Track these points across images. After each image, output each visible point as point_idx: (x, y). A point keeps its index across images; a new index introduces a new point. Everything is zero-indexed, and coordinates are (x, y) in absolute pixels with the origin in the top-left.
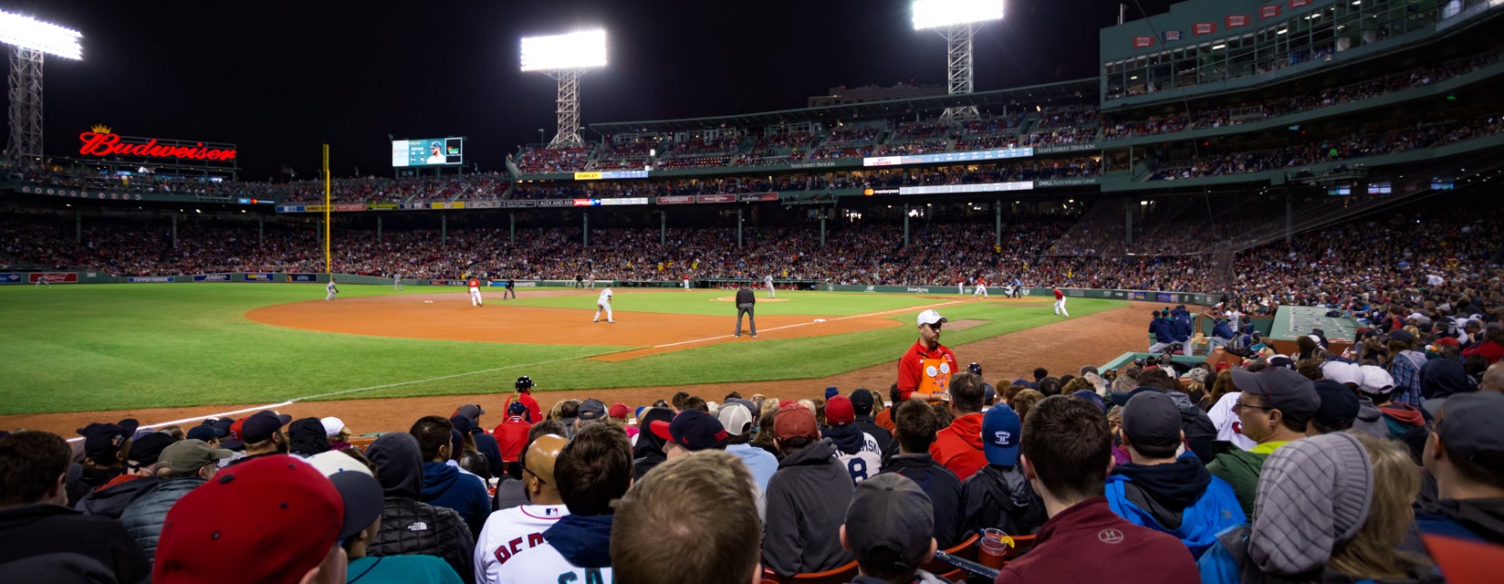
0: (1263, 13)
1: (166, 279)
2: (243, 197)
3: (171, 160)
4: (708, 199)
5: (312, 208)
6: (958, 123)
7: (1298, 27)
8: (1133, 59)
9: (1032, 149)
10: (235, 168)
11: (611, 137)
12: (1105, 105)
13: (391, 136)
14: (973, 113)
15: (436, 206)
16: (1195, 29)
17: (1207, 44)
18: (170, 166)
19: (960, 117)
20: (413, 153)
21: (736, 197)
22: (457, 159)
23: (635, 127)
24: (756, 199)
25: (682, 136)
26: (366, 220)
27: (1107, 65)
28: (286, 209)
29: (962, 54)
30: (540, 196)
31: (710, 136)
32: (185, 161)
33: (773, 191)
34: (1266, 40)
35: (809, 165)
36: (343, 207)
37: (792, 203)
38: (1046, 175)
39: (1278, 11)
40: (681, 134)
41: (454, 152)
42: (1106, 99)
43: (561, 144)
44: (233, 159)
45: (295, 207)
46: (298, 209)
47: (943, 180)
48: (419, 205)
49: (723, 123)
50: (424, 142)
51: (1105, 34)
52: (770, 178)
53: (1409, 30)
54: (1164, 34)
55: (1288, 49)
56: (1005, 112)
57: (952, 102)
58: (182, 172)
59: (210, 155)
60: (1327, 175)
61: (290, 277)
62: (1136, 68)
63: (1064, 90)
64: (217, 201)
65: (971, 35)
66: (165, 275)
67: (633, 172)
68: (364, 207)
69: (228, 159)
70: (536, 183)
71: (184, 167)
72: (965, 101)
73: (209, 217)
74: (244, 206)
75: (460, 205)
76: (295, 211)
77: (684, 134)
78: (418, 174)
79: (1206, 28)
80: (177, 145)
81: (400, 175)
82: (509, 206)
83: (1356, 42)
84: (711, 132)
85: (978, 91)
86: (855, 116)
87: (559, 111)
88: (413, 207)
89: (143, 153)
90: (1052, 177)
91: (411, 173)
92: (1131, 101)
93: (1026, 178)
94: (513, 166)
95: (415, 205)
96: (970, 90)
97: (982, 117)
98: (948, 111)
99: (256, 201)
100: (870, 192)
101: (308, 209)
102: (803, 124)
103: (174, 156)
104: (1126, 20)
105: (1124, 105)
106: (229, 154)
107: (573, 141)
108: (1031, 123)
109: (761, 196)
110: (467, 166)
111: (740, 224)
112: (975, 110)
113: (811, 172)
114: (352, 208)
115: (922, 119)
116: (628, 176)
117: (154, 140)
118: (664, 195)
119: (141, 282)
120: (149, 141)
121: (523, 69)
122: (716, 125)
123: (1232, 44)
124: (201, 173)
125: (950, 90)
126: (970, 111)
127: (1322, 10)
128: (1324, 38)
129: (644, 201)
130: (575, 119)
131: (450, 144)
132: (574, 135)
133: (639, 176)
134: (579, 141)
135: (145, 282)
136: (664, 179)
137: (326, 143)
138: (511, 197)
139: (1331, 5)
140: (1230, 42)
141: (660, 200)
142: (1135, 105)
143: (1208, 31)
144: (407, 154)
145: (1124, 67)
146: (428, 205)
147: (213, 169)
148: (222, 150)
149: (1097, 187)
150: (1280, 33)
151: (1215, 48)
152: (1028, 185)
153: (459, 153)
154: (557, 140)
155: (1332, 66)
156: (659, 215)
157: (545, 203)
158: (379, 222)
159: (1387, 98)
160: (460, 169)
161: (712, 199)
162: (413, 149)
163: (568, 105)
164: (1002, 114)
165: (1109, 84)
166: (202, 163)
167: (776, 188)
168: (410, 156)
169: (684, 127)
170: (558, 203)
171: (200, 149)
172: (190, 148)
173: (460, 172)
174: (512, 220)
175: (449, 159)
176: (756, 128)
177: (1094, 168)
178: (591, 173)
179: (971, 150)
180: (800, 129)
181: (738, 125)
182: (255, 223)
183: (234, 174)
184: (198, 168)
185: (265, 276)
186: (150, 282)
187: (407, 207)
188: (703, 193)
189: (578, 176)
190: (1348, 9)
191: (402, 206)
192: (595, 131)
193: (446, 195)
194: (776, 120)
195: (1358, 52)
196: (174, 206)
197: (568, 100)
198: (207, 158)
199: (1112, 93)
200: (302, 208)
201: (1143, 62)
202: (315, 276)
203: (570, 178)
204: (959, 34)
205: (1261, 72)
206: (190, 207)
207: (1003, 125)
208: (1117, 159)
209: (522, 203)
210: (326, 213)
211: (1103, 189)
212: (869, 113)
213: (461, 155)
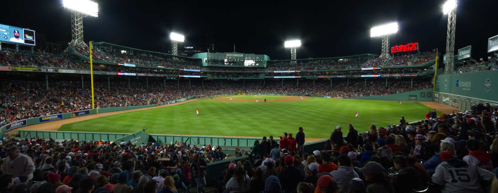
22: (32, 42)
48: (51, 70)
50: (7, 27)
65: (177, 43)
68: (9, 68)
95: (48, 70)
96: (177, 55)
100: (180, 76)
109: (160, 75)
129: (135, 74)
131: (26, 33)
141: (138, 75)
152: (199, 77)
157: (108, 73)
161: (150, 75)
170: (112, 74)
175: (26, 41)
187: (44, 70)
191: (40, 70)
202: (89, 111)
209: (100, 73)
213: (35, 40)
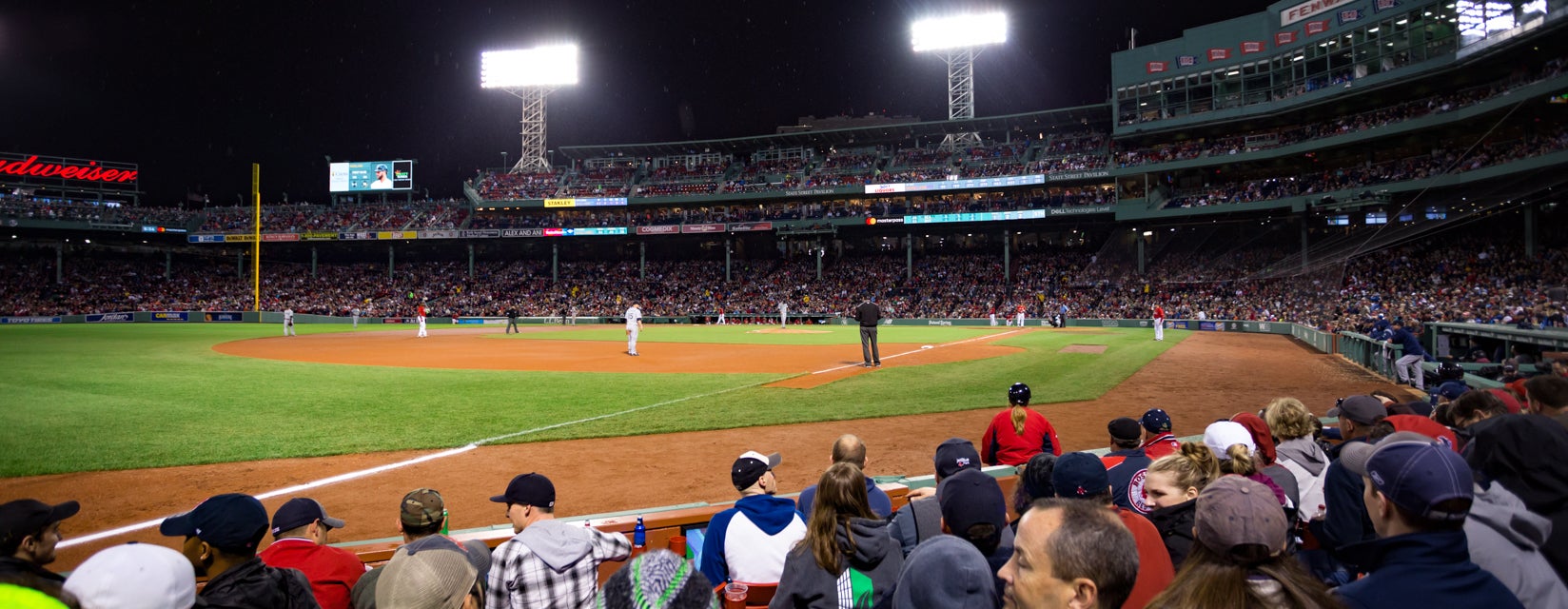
0: (1278, 39)
1: (50, 319)
2: (147, 224)
3: (56, 180)
4: (694, 229)
5: (233, 238)
6: (960, 150)
7: (1316, 54)
8: (1146, 85)
9: (1043, 176)
10: (137, 192)
11: (582, 162)
12: (1120, 131)
13: (328, 158)
14: (976, 139)
15: (382, 236)
16: (1209, 55)
17: (1222, 70)
18: (54, 188)
19: (961, 143)
20: (355, 177)
21: (725, 227)
22: (406, 184)
23: (611, 150)
24: (748, 228)
25: (661, 162)
26: (299, 253)
27: (1119, 90)
28: (201, 239)
29: (963, 78)
30: (505, 225)
31: (692, 162)
32: (74, 182)
33: (765, 220)
34: (1282, 67)
35: (805, 193)
36: (271, 237)
37: (788, 233)
38: (1057, 202)
39: (1294, 38)
40: (661, 159)
41: (402, 176)
42: (1119, 125)
43: (525, 169)
44: (134, 181)
45: (212, 237)
46: (215, 239)
47: (949, 209)
48: (362, 235)
49: (707, 147)
50: (368, 164)
51: (1117, 58)
52: (761, 206)
53: (1428, 58)
54: (1178, 61)
55: (1305, 76)
56: (1008, 139)
57: (953, 128)
58: (69, 195)
59: (105, 176)
60: (1351, 201)
61: (209, 316)
62: (1150, 93)
63: (1071, 116)
64: (115, 229)
65: (971, 59)
66: (48, 315)
67: (611, 199)
68: (296, 237)
69: (128, 180)
70: (499, 210)
71: (72, 189)
72: (968, 127)
73: (102, 247)
74: (148, 235)
75: (412, 235)
76: (212, 241)
77: (664, 159)
78: (360, 200)
79: (1221, 54)
80: (64, 163)
81: (339, 201)
82: (469, 236)
83: (1374, 69)
84: (694, 157)
85: (981, 116)
86: (851, 141)
87: (524, 133)
88: (355, 237)
89: (20, 172)
90: (1064, 205)
91: (350, 199)
92: (1145, 127)
93: (1037, 207)
94: (472, 192)
95: (358, 235)
96: (972, 115)
97: (985, 144)
98: (949, 137)
99: (163, 230)
100: (873, 221)
101: (228, 238)
102: (794, 150)
103: (60, 176)
104: (1137, 45)
105: (1139, 131)
106: (128, 175)
107: (540, 165)
108: (1036, 150)
109: (752, 226)
110: (418, 192)
111: (728, 256)
112: (978, 137)
113: (807, 200)
114: (281, 237)
115: (923, 144)
116: (605, 204)
117: (34, 157)
118: (645, 224)
119: (18, 323)
120: (28, 158)
121: (483, 86)
122: (700, 149)
123: (1247, 71)
124: (94, 197)
125: (951, 117)
126: (972, 137)
127: (1339, 37)
128: (1341, 64)
129: (623, 231)
130: (541, 142)
131: (397, 167)
132: (541, 159)
133: (617, 204)
134: (546, 165)
135: (22, 323)
136: (643, 207)
137: (256, 162)
138: (471, 227)
139: (1349, 33)
140: (1245, 69)
141: (640, 230)
142: (1149, 131)
143: (1223, 57)
144: (347, 178)
145: (1137, 91)
146: (374, 235)
147: (109, 192)
148: (120, 171)
149: (1111, 216)
150: (1296, 59)
151: (1230, 74)
152: (1040, 214)
153: (409, 177)
154: (521, 164)
155: (1350, 92)
156: (638, 247)
157: (511, 233)
158: (314, 254)
159: (1407, 124)
160: (410, 195)
161: (699, 229)
162: (354, 172)
163: (534, 127)
164: (1005, 141)
165: (1120, 110)
166: (94, 185)
167: (768, 218)
168: (350, 180)
169: (664, 152)
170: (526, 233)
171: (93, 168)
172: (80, 168)
173: (410, 199)
174: (471, 252)
175: (396, 184)
176: (743, 154)
177: (1107, 197)
178: (563, 200)
179: (979, 176)
180: (791, 155)
181: (723, 149)
182: (161, 256)
183: (136, 198)
184: (91, 191)
185: (178, 316)
186: (30, 322)
187: (349, 236)
188: (687, 223)
189: (549, 203)
190: (1366, 36)
191: (343, 236)
192: (565, 155)
193: (396, 224)
194: (765, 144)
195: (1376, 79)
196: (59, 234)
197: (533, 121)
198: (101, 179)
199: (1123, 119)
200: (222, 238)
201: (1156, 87)
202: (241, 314)
203: (540, 205)
204: (960, 59)
205: (1277, 98)
206: (78, 235)
207: (1008, 152)
208: (1132, 187)
209: (483, 233)
210: (255, 243)
211: (1119, 218)
212: (864, 139)
213: (411, 179)
